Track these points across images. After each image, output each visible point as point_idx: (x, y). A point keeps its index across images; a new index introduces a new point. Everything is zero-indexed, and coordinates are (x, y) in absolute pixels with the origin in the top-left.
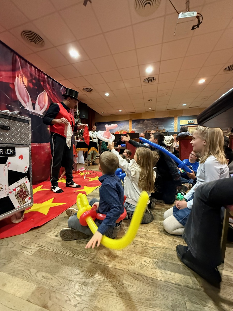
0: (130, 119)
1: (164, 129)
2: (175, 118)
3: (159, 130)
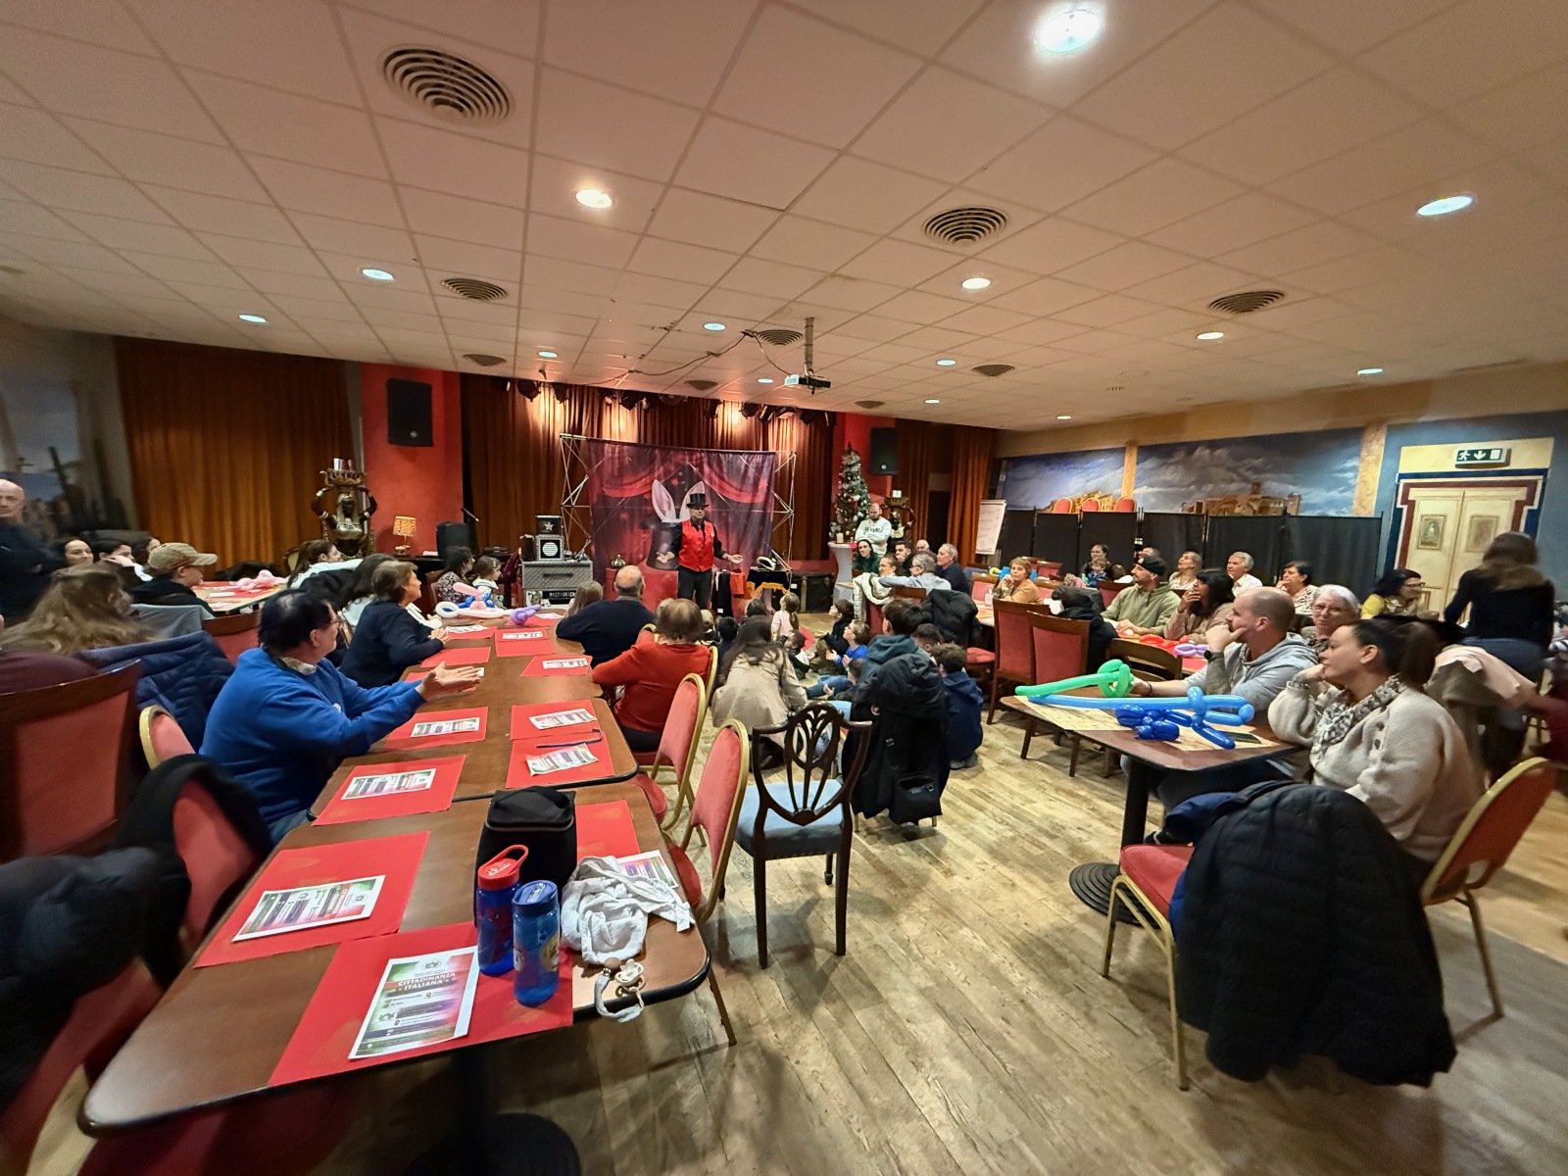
0: (1131, 444)
1: (1291, 496)
2: (1370, 435)
3: (1263, 498)
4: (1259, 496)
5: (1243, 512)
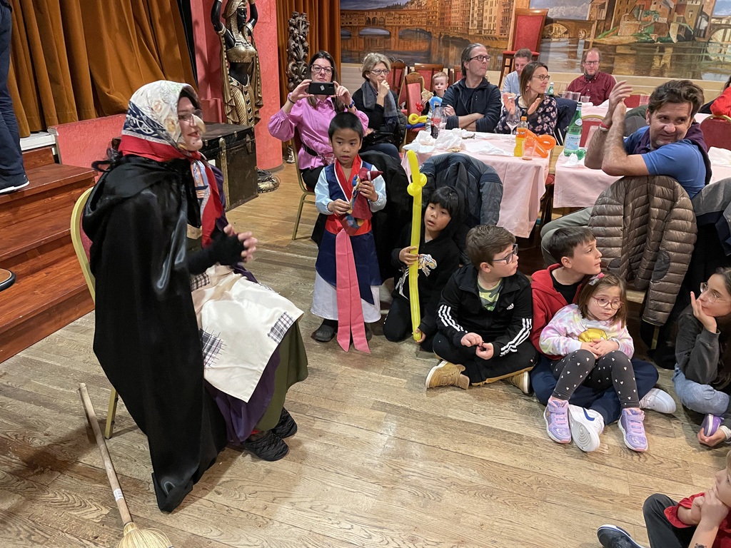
5: (659, 10)
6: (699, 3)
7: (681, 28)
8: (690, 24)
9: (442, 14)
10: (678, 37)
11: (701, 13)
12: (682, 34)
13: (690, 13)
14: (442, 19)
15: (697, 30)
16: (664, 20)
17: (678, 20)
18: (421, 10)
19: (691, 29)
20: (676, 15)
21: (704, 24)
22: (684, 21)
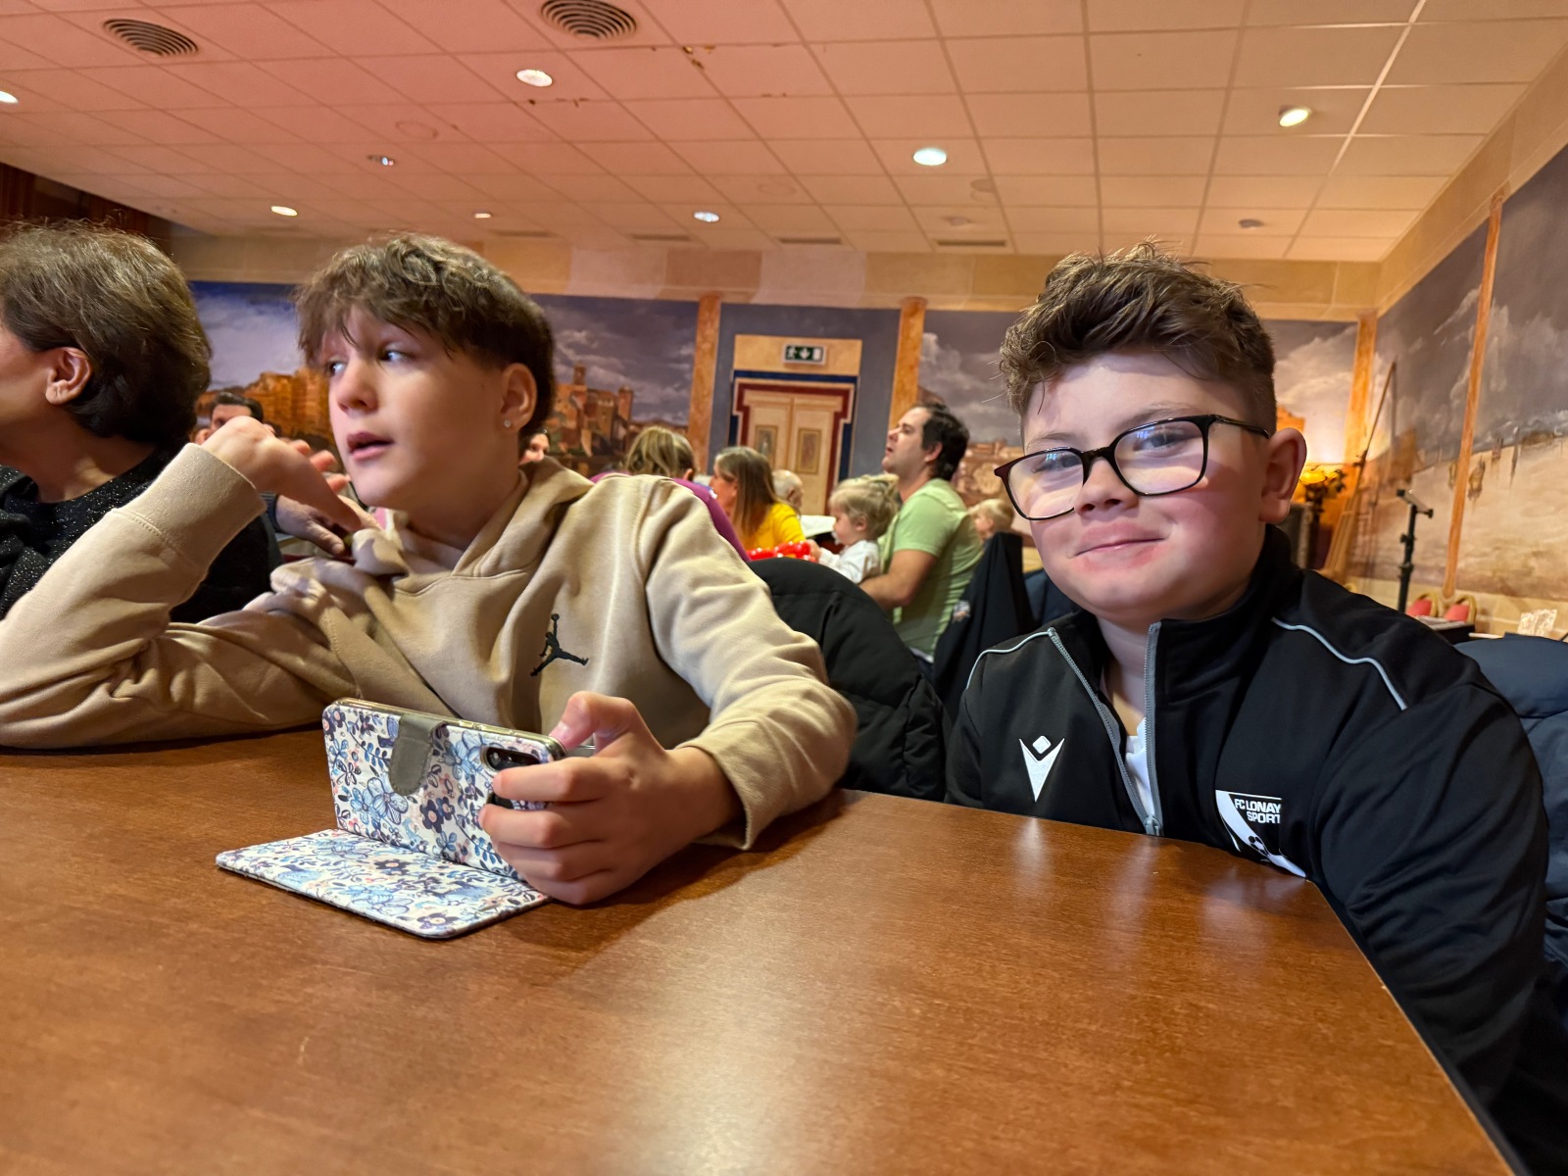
3: (589, 391)
4: (582, 388)
5: (565, 411)
6: (612, 404)
7: (594, 437)
8: (605, 430)
9: (295, 401)
10: (593, 449)
11: (616, 417)
12: (597, 444)
13: (604, 417)
14: (294, 408)
15: (614, 439)
16: (571, 424)
17: (590, 426)
18: (267, 395)
19: (608, 437)
20: (586, 419)
21: (622, 432)
22: (598, 428)
